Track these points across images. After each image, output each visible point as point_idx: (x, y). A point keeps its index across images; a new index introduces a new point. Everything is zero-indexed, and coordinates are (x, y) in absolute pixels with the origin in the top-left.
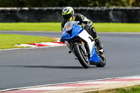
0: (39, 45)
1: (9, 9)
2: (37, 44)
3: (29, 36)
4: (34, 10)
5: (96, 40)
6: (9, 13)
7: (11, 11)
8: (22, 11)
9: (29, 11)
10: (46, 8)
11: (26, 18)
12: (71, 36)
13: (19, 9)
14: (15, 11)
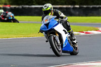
0: (86, 33)
1: (65, 6)
2: (85, 32)
3: (79, 27)
4: (83, 7)
5: (69, 33)
6: (65, 10)
7: (66, 8)
8: (74, 8)
9: (80, 8)
10: (91, 6)
11: (77, 13)
12: (48, 28)
13: (72, 7)
14: (69, 8)
